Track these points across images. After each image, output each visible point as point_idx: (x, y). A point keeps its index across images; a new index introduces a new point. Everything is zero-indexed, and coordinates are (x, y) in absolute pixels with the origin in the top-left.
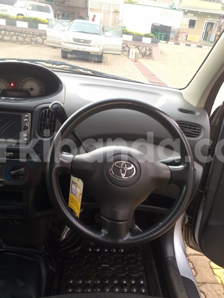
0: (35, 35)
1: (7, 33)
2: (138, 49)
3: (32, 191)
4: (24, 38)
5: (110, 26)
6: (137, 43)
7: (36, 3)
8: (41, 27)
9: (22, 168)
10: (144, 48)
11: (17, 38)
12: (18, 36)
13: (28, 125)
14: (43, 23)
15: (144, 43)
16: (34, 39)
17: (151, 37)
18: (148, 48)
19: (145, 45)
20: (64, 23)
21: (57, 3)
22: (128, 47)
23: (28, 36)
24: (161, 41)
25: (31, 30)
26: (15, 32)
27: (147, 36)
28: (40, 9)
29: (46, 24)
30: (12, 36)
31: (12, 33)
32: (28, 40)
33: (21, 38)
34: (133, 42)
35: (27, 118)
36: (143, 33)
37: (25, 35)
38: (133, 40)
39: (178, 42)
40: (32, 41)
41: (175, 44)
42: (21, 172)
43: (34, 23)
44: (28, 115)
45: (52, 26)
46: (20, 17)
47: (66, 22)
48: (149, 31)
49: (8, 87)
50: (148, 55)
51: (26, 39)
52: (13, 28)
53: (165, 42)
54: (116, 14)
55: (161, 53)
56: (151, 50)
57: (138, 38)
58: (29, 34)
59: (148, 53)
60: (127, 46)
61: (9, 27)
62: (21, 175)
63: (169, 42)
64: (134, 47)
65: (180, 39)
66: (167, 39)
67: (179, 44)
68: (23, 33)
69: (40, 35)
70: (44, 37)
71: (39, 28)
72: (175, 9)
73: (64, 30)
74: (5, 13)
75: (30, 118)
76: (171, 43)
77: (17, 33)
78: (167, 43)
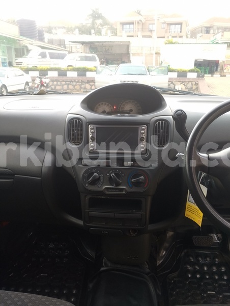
0: (84, 82)
1: (59, 83)
2: (184, 84)
3: (149, 199)
4: (74, 86)
5: (154, 65)
6: (182, 79)
7: (84, 55)
8: (89, 75)
9: (142, 175)
10: (190, 83)
11: (68, 87)
12: (68, 85)
13: (144, 136)
14: (91, 71)
15: (189, 79)
16: (82, 86)
17: (196, 72)
18: (194, 83)
19: (190, 81)
20: (111, 69)
21: (101, 53)
22: (174, 84)
23: (78, 84)
24: (205, 75)
25: (80, 78)
26: (66, 82)
27: (191, 71)
28: (87, 59)
29: (95, 71)
30: (63, 85)
31: (64, 83)
32: (77, 87)
33: (71, 87)
34: (178, 78)
35: (144, 129)
36: (187, 68)
37: (74, 83)
38: (178, 76)
39: (225, 74)
40: (81, 88)
41: (221, 76)
42: (140, 180)
43: (82, 72)
44: (145, 127)
45: (100, 73)
46: (70, 68)
47: (112, 67)
48: (192, 67)
49: (112, 110)
50: (195, 89)
51: (76, 87)
52: (64, 78)
53: (210, 75)
54: (157, 55)
55: (208, 86)
56: (197, 84)
57: (182, 74)
58: (78, 82)
59: (194, 87)
60: (172, 83)
61: (61, 78)
62: (141, 183)
63: (214, 75)
64: (179, 83)
65: (225, 71)
66: (212, 72)
67: (225, 76)
68: (72, 82)
69: (88, 82)
70: (92, 83)
71: (87, 76)
72: (217, 43)
73: (111, 75)
74: (57, 67)
75: (146, 130)
76: (217, 76)
77: (67, 83)
78: (212, 76)
